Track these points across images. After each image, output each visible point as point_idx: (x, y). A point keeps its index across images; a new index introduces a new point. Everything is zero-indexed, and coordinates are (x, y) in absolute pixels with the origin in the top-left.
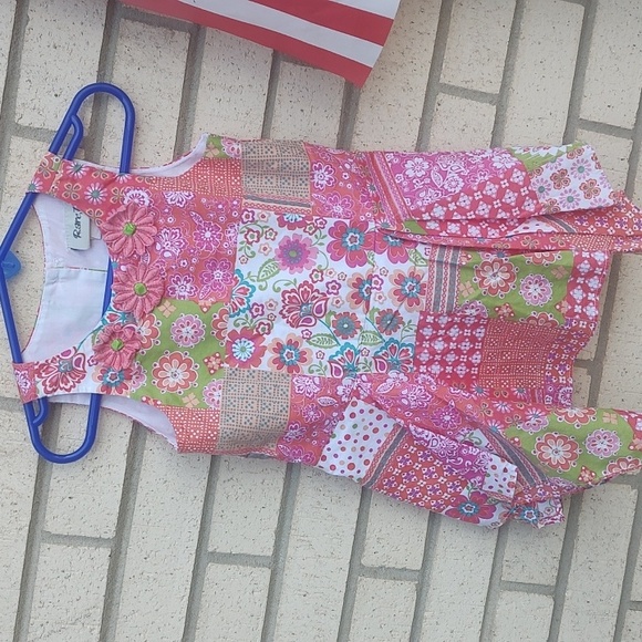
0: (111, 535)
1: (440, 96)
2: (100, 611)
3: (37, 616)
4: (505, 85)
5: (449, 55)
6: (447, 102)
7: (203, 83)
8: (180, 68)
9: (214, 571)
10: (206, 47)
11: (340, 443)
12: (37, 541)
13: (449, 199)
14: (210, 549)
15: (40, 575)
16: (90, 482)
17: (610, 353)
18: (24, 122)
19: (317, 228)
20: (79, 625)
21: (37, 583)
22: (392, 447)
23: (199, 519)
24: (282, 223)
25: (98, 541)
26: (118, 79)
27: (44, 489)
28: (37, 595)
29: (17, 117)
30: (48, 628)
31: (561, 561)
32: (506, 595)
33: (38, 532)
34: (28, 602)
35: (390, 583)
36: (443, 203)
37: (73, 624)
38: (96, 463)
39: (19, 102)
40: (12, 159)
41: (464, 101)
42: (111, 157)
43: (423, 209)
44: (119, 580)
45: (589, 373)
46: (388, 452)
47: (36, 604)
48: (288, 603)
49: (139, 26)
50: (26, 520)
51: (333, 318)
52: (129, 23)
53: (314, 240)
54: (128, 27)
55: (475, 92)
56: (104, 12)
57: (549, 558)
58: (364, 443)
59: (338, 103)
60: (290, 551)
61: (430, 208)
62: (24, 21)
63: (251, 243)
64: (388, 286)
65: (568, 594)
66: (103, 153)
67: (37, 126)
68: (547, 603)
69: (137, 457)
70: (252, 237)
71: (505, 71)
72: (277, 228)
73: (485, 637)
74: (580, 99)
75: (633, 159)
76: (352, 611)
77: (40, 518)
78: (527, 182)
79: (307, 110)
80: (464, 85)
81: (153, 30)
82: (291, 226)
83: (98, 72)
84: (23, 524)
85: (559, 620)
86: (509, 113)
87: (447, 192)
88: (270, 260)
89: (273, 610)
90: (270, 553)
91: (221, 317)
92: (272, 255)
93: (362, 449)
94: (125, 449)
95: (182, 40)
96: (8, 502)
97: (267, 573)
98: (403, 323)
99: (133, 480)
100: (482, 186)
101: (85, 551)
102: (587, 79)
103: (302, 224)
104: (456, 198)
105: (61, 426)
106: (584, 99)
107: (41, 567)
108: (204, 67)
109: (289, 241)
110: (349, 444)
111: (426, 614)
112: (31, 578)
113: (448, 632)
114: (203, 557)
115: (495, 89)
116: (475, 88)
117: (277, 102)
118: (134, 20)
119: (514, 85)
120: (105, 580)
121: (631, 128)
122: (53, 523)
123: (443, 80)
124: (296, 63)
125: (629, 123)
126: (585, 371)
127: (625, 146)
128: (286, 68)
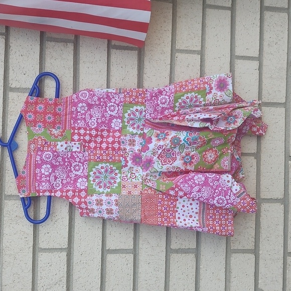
0: (66, 246)
1: (177, 54)
2: (65, 279)
3: (40, 283)
4: (203, 46)
5: (178, 38)
6: (180, 57)
7: (81, 62)
8: (71, 57)
9: (110, 258)
10: (81, 47)
12: (37, 252)
14: (107, 249)
15: (39, 266)
16: (55, 226)
17: (263, 149)
18: (13, 86)
20: (58, 285)
21: (38, 269)
23: (101, 236)
25: (61, 250)
27: (37, 231)
28: (39, 274)
29: (10, 85)
30: (45, 287)
31: (255, 238)
32: (234, 255)
33: (37, 248)
34: (36, 278)
35: (184, 255)
37: (55, 285)
38: (57, 218)
39: (10, 79)
40: (10, 101)
41: (187, 55)
42: (48, 95)
44: (72, 265)
45: (255, 158)
47: (39, 278)
48: (143, 268)
49: (53, 43)
50: (31, 244)
52: (49, 42)
54: (49, 44)
55: (191, 51)
56: (39, 40)
57: (250, 238)
59: (136, 62)
60: (140, 246)
62: (9, 47)
65: (261, 252)
67: (18, 87)
68: (252, 257)
69: (73, 213)
71: (202, 41)
73: (227, 274)
74: (234, 48)
75: (260, 68)
76: (169, 268)
79: (124, 67)
80: (186, 49)
81: (59, 44)
83: (40, 63)
84: (30, 245)
85: (258, 264)
86: (206, 57)
89: (137, 271)
90: (132, 248)
94: (67, 211)
95: (71, 47)
96: (23, 237)
97: (132, 256)
99: (73, 223)
101: (56, 254)
102: (236, 39)
105: (41, 204)
106: (236, 48)
107: (39, 262)
108: (81, 55)
111: (201, 267)
112: (36, 267)
113: (212, 274)
114: (104, 252)
115: (199, 48)
116: (191, 49)
117: (111, 65)
118: (51, 41)
119: (206, 46)
120: (66, 265)
121: (258, 56)
122: (42, 244)
123: (177, 48)
124: (117, 49)
125: (256, 54)
126: (253, 157)
127: (256, 64)
128: (113, 51)
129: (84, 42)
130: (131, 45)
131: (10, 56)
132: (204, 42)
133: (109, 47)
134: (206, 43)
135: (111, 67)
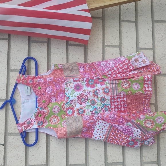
0: (45, 163)
1: (106, 48)
4: (120, 43)
5: (106, 38)
6: (108, 49)
7: (52, 53)
8: (46, 51)
10: (51, 46)
11: (96, 131)
13: (112, 69)
14: (70, 164)
16: (38, 151)
17: (159, 101)
18: (13, 69)
19: (82, 81)
22: (109, 130)
23: (66, 156)
24: (74, 81)
25: (42, 165)
26: (32, 55)
27: (27, 154)
29: (11, 68)
31: (157, 155)
32: (145, 165)
33: (27, 165)
36: (111, 70)
38: (39, 146)
39: (11, 64)
40: (11, 77)
41: (112, 48)
42: (33, 73)
43: (106, 72)
45: (154, 106)
46: (109, 132)
49: (35, 44)
50: (24, 162)
51: (89, 101)
52: (33, 43)
53: (82, 84)
54: (33, 44)
55: (114, 46)
56: (28, 42)
57: (154, 154)
58: (102, 130)
59: (83, 53)
60: (89, 161)
61: (108, 72)
62: (10, 47)
63: (68, 87)
64: (101, 91)
65: (161, 163)
66: (31, 72)
67: (16, 69)
69: (49, 143)
70: (68, 85)
71: (120, 40)
72: (73, 82)
74: (138, 43)
75: (154, 54)
77: (27, 162)
78: (129, 62)
79: (76, 56)
80: (111, 45)
81: (39, 44)
82: (76, 81)
83: (28, 55)
86: (123, 49)
87: (111, 68)
88: (73, 90)
90: (84, 163)
91: (63, 105)
92: (73, 89)
93: (102, 132)
94: (45, 141)
95: (46, 45)
98: (106, 99)
99: (48, 149)
100: (119, 65)
102: (139, 39)
103: (79, 80)
104: (113, 69)
105: (30, 138)
106: (139, 43)
108: (51, 50)
109: (76, 85)
110: (99, 131)
115: (118, 44)
116: (114, 45)
117: (69, 55)
118: (34, 42)
119: (122, 43)
121: (152, 48)
123: (106, 44)
124: (72, 46)
125: (151, 47)
126: (153, 106)
127: (151, 52)
128: (70, 47)
129: (53, 42)
130: (80, 44)
131: (11, 52)
132: (121, 40)
133: (68, 45)
134: (123, 41)
135: (69, 56)
